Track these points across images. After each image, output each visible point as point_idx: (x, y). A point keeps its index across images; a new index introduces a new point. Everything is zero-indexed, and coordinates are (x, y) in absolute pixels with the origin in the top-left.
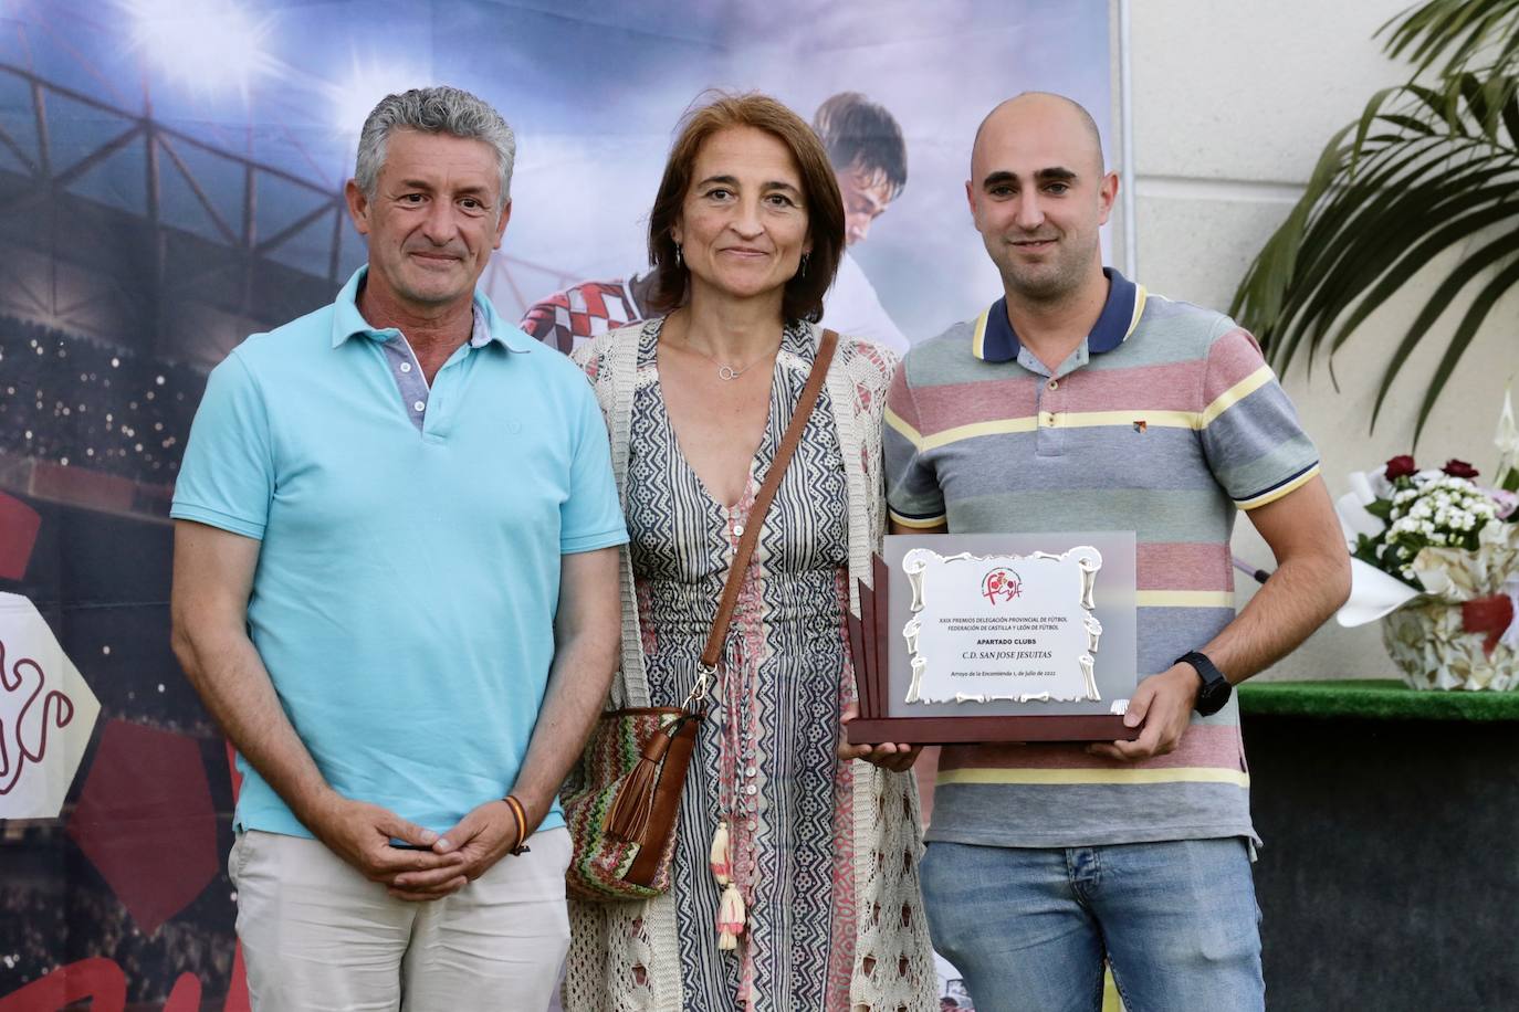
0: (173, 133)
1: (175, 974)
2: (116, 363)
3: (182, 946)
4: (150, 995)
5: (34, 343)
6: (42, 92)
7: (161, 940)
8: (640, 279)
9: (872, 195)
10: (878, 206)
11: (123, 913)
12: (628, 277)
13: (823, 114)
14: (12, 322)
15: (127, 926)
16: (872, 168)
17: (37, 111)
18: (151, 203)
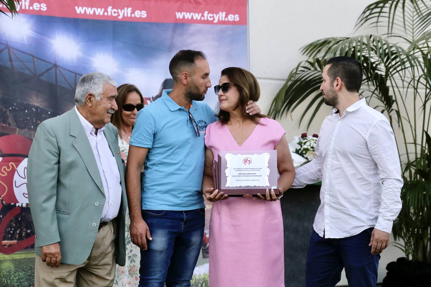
0: (61, 67)
2: (49, 113)
5: (33, 109)
6: (35, 59)
12: (152, 96)
14: (29, 104)
17: (34, 62)
18: (56, 81)
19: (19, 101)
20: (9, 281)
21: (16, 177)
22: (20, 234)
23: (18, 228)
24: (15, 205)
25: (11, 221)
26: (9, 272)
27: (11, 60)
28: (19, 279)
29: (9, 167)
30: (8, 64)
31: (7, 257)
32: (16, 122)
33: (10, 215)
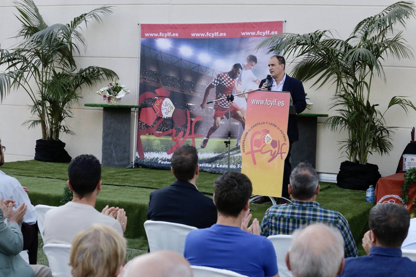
0: (184, 60)
1: (181, 131)
2: (178, 79)
3: (182, 129)
4: (178, 132)
5: (170, 77)
7: (180, 128)
8: (229, 72)
10: (254, 65)
11: (176, 125)
13: (248, 57)
14: (168, 76)
15: (176, 127)
16: (253, 62)
17: (172, 58)
18: (181, 66)
19: (164, 74)
20: (157, 148)
21: (162, 106)
22: (164, 129)
23: (163, 127)
24: (162, 117)
25: (160, 124)
26: (158, 144)
27: (162, 58)
28: (162, 148)
29: (160, 102)
30: (161, 59)
31: (158, 138)
32: (163, 83)
33: (160, 121)
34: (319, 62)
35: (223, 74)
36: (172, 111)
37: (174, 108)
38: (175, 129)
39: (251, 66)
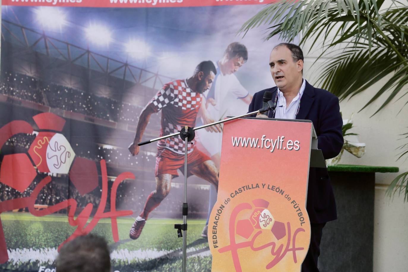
0: (94, 53)
1: (87, 203)
2: (82, 94)
3: (89, 198)
4: (81, 206)
5: (66, 90)
6: (69, 46)
7: (85, 197)
8: (188, 79)
9: (240, 62)
10: (241, 64)
11: (77, 191)
12: (186, 79)
13: (230, 46)
14: (61, 87)
15: (78, 193)
16: (240, 57)
17: (68, 49)
18: (88, 65)
19: (52, 83)
20: (37, 240)
21: (48, 150)
22: (51, 200)
23: (49, 194)
24: (47, 175)
25: (44, 188)
26: (39, 232)
27: (47, 47)
28: (47, 239)
29: (43, 141)
30: (44, 51)
31: (38, 218)
32: (49, 101)
33: (44, 183)
34: (380, 55)
35: (176, 84)
36: (70, 161)
37: (73, 154)
38: (76, 199)
39: (235, 65)
